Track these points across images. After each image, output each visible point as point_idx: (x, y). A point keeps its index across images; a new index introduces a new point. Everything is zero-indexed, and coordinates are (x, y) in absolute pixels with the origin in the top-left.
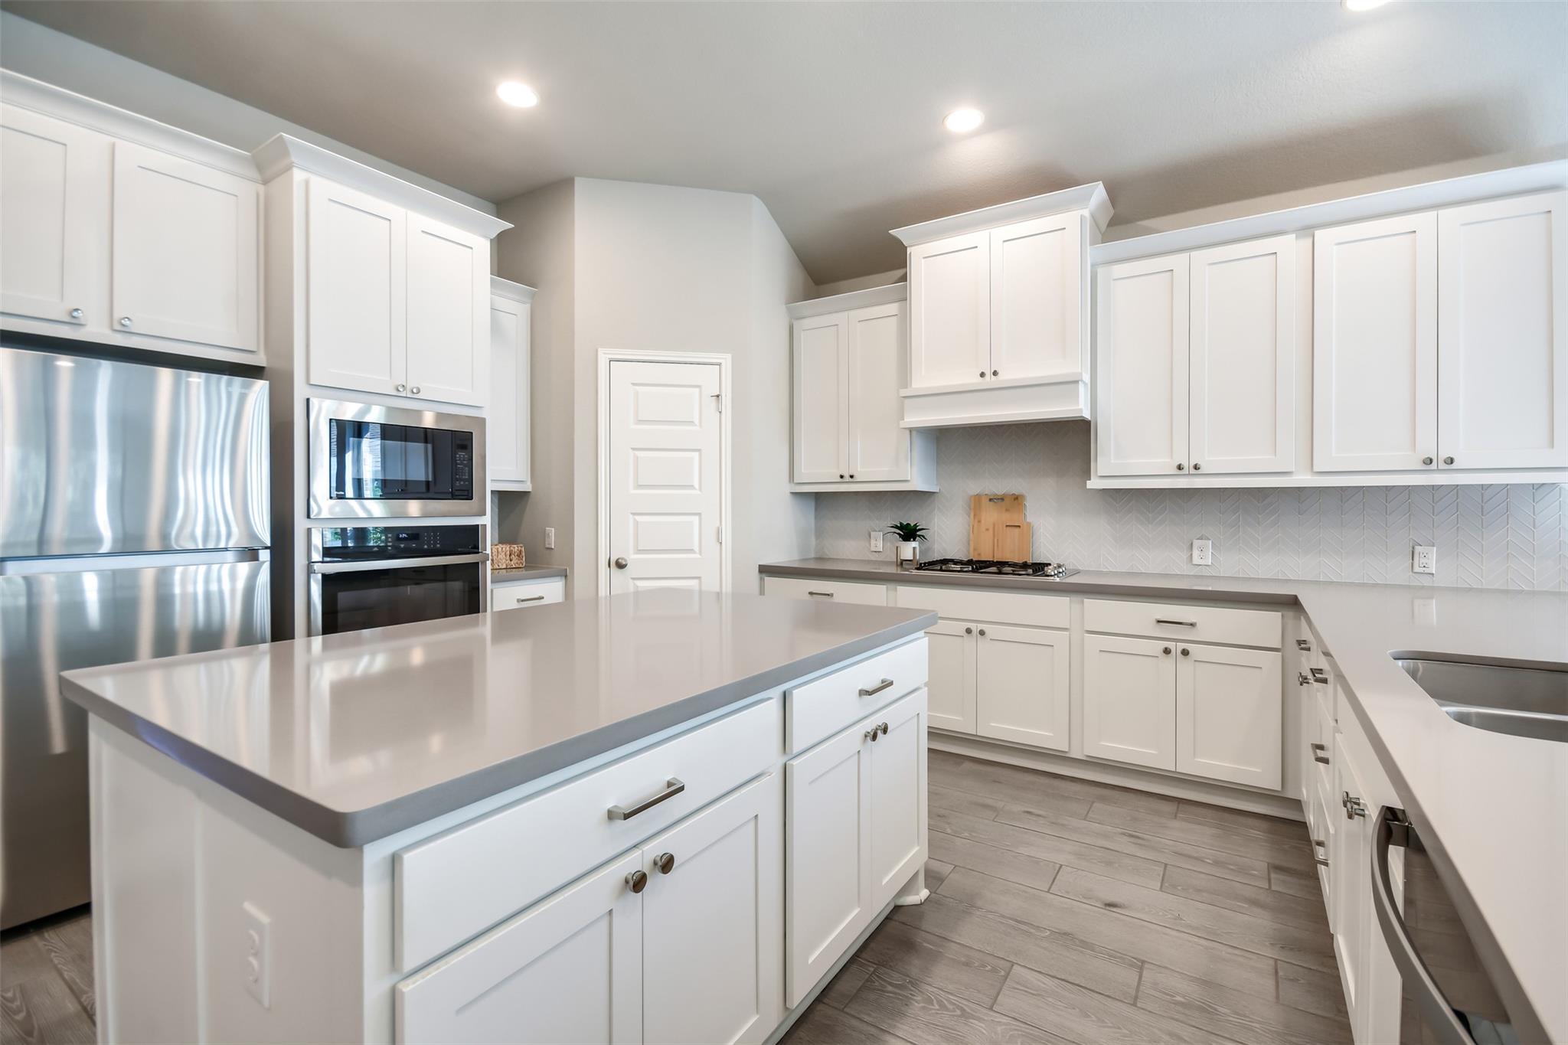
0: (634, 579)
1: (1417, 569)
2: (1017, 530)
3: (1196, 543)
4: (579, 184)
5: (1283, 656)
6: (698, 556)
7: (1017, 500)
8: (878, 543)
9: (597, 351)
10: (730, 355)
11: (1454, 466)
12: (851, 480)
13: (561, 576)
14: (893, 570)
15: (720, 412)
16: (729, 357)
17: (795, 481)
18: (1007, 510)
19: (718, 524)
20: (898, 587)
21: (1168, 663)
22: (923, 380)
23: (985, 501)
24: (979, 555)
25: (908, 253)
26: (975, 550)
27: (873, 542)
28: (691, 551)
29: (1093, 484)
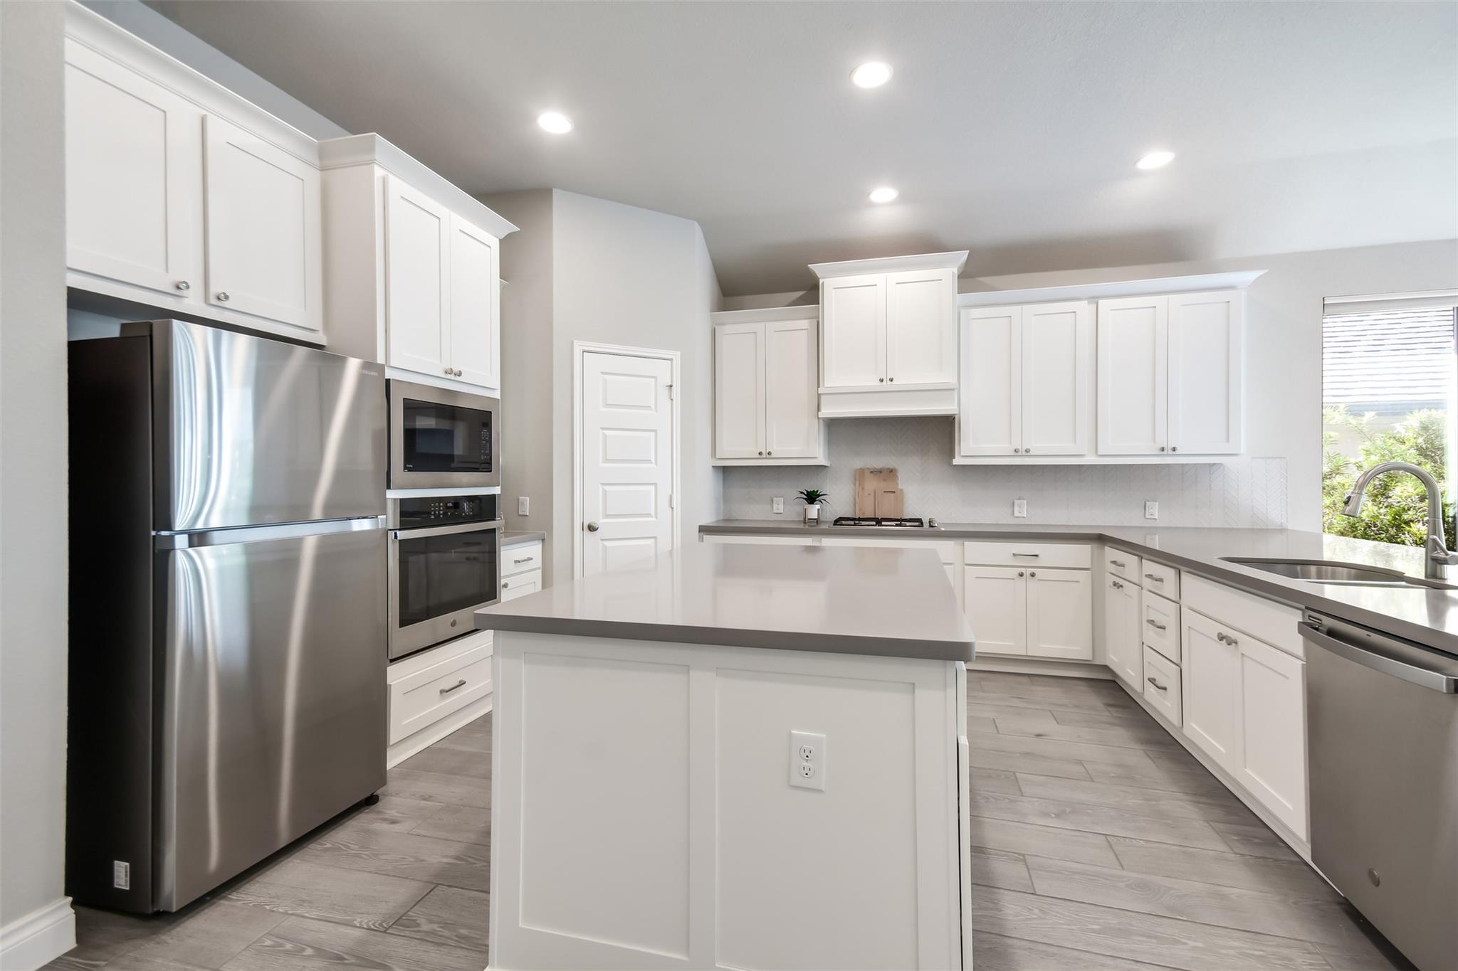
0: (602, 540)
1: (1148, 516)
2: (893, 494)
3: (1017, 502)
4: (557, 194)
5: (1092, 574)
6: (654, 519)
7: (891, 473)
8: (779, 506)
9: (572, 343)
10: (679, 353)
11: (1177, 452)
12: (768, 456)
13: (539, 540)
14: (801, 526)
15: (672, 400)
16: (678, 353)
17: (717, 457)
18: (884, 480)
19: (670, 493)
20: (823, 539)
21: (1021, 582)
22: (832, 381)
23: (867, 473)
24: (864, 513)
25: (820, 283)
26: (860, 510)
27: (775, 506)
28: (649, 515)
29: (957, 461)
